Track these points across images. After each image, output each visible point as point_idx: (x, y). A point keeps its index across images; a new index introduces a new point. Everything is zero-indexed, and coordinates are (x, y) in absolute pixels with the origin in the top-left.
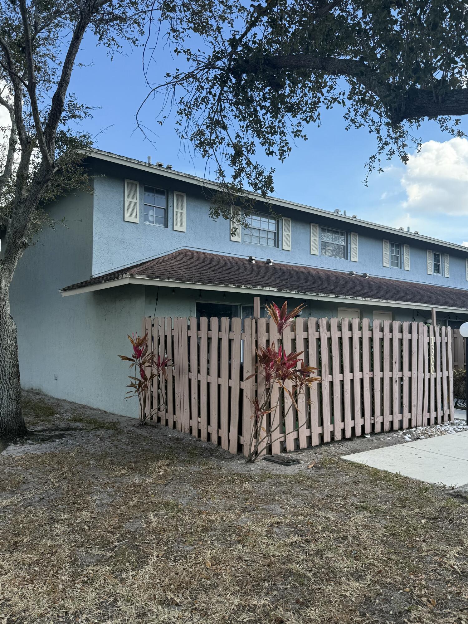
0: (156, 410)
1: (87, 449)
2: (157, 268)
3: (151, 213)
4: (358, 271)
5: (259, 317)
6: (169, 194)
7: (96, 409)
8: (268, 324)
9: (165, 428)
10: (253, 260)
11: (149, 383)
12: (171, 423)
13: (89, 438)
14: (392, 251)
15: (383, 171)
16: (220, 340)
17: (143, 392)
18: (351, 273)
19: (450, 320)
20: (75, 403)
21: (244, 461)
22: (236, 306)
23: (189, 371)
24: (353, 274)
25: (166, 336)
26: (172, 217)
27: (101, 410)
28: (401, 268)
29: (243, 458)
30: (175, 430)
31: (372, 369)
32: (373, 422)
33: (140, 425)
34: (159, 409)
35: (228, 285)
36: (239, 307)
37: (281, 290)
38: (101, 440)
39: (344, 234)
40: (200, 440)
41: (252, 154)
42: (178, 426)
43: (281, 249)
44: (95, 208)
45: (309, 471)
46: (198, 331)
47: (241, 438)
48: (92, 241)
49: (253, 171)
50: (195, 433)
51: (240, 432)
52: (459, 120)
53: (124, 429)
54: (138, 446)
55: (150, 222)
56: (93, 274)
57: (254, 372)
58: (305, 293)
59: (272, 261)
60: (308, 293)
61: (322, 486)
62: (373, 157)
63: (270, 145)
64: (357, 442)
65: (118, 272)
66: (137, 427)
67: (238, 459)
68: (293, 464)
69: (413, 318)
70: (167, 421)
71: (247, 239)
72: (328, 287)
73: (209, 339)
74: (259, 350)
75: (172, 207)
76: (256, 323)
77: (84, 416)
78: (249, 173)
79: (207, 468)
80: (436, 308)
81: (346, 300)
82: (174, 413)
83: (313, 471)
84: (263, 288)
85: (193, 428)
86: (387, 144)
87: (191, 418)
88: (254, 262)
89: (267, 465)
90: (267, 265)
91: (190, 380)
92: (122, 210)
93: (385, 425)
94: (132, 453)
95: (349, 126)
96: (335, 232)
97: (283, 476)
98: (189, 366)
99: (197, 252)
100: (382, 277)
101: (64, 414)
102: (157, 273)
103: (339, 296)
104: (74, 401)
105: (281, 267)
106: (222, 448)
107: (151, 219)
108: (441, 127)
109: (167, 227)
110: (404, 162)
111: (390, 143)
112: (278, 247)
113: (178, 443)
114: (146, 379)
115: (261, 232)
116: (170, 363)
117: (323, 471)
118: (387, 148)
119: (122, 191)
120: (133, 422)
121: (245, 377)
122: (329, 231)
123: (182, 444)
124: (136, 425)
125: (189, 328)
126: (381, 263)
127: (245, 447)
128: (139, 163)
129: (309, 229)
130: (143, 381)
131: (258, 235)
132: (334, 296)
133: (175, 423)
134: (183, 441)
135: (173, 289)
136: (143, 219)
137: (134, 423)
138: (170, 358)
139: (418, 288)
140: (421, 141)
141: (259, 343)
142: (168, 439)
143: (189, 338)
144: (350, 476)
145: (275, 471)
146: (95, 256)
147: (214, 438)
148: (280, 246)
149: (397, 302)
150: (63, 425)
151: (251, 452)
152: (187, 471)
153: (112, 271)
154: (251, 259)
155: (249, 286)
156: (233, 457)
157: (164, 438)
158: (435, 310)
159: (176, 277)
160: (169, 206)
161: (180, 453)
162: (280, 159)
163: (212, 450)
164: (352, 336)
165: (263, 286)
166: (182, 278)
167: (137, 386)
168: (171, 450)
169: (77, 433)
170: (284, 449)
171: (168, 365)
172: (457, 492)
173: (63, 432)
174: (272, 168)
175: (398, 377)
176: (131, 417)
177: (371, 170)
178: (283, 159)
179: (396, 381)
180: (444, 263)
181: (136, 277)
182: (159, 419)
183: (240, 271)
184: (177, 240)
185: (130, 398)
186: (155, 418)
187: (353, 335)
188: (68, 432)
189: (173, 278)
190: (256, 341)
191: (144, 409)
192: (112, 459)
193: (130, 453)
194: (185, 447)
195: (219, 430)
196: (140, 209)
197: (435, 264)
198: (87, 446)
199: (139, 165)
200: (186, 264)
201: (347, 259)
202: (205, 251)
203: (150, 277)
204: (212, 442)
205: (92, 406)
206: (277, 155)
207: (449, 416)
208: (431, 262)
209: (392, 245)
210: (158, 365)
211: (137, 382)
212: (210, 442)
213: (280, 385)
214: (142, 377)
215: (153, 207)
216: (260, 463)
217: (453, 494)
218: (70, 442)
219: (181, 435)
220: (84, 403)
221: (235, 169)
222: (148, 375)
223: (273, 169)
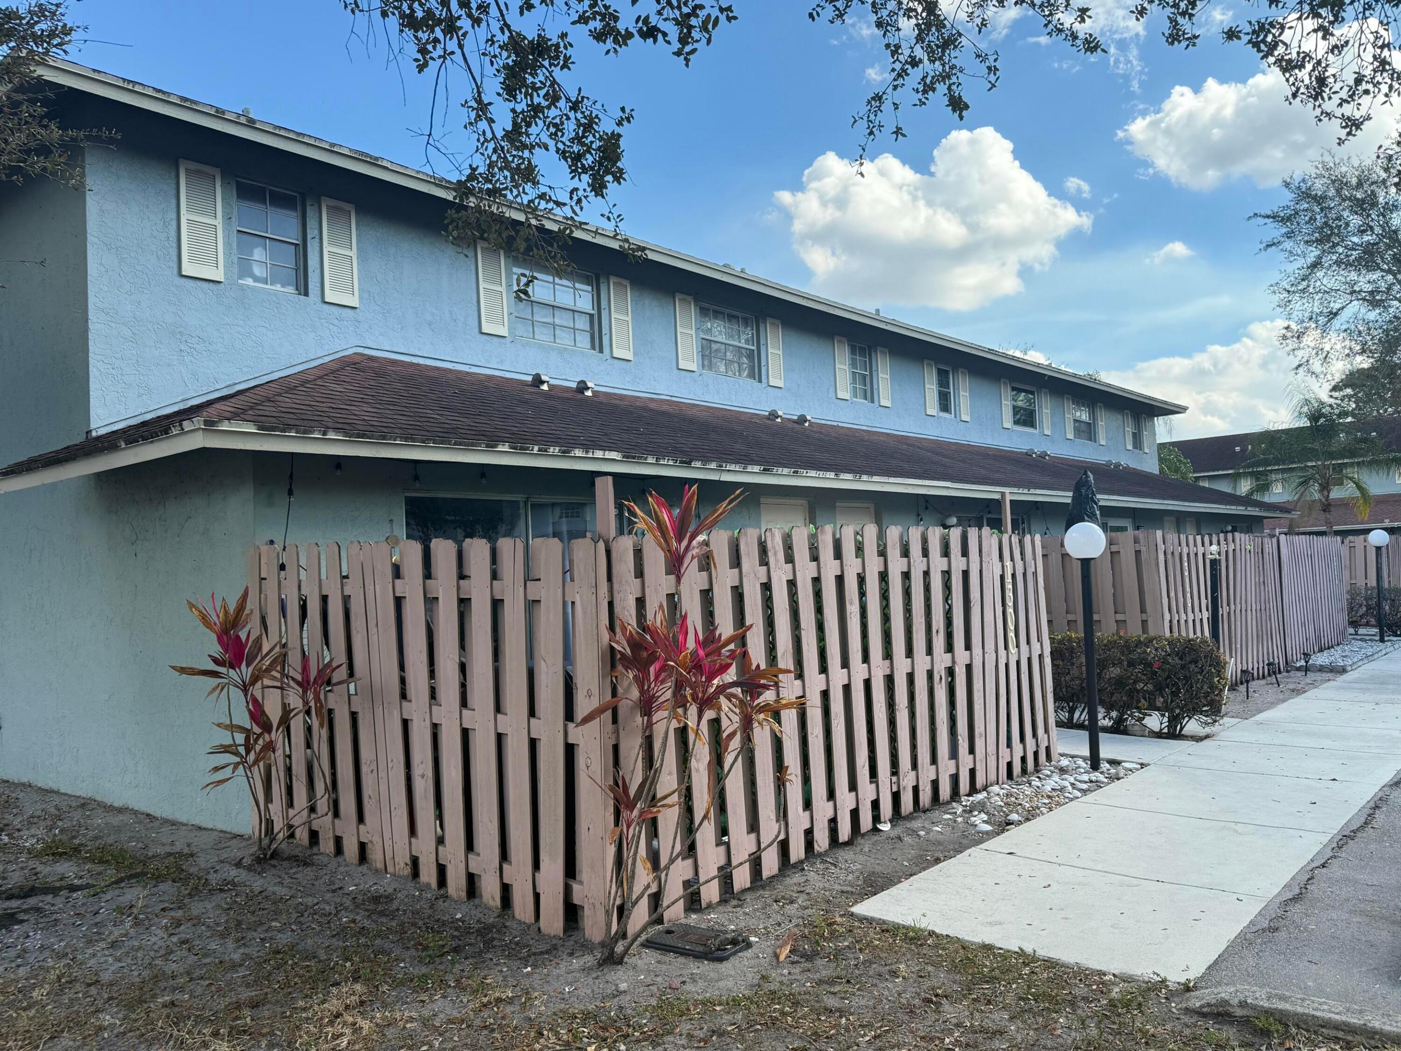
0: (305, 813)
1: (92, 962)
2: (286, 401)
3: (258, 254)
4: (788, 410)
5: (613, 533)
6: (308, 203)
7: (121, 810)
8: (638, 553)
9: (333, 865)
10: (543, 382)
11: (277, 736)
12: (351, 849)
13: (98, 919)
14: (853, 364)
15: (904, 135)
16: (497, 605)
17: (261, 764)
18: (773, 415)
19: (990, 516)
20: (57, 793)
21: (589, 960)
22: (514, 504)
23: (404, 696)
24: (777, 417)
25: (324, 599)
26: (318, 266)
27: (135, 813)
28: (872, 401)
29: (586, 947)
30: (364, 868)
31: (888, 655)
32: (895, 789)
33: (259, 860)
34: (312, 809)
35: (495, 446)
36: (522, 505)
37: (634, 458)
38: (137, 923)
39: (750, 322)
40: (446, 897)
41: (562, 69)
42: (375, 855)
43: (608, 357)
44: (92, 239)
45: (785, 971)
46: (428, 581)
47: (576, 887)
48: (86, 330)
49: (568, 118)
50: (428, 875)
51: (571, 870)
52: (1087, 9)
53: (210, 877)
54: (257, 935)
55: (256, 279)
56: (93, 426)
57: (608, 697)
58: (690, 463)
59: (590, 384)
60: (698, 464)
61: (847, 1030)
62: (878, 98)
63: (616, 41)
64: (866, 849)
65: (167, 417)
66: (249, 869)
67: (571, 954)
68: (735, 953)
69: (919, 515)
70: (338, 841)
71: (522, 330)
72: (738, 446)
73: (464, 603)
74: (619, 635)
75: (317, 240)
76: (608, 552)
77: (84, 835)
78: (557, 121)
79: (485, 1000)
80: (1011, 494)
81: (783, 477)
82: (361, 819)
83: (797, 970)
84: (587, 452)
85: (422, 861)
86: (914, 62)
87: (413, 831)
88: (545, 387)
89: (664, 967)
90: (580, 396)
91: (405, 723)
92: (175, 245)
93: (921, 793)
94: (241, 965)
95: (819, 9)
96: (731, 318)
97: (720, 1004)
98: (403, 681)
99: (394, 362)
100: (835, 424)
101: (25, 833)
102: (286, 416)
103: (768, 470)
104: (55, 787)
105: (613, 402)
106: (517, 916)
107: (257, 270)
108: (1046, 25)
109: (306, 294)
110: (957, 114)
111: (921, 61)
112: (601, 351)
113: (382, 913)
114: (267, 727)
115: (557, 312)
116: (341, 674)
117: (824, 968)
118: (915, 75)
119: (173, 192)
120: (236, 851)
121: (581, 712)
122: (717, 314)
123: (392, 915)
124: (247, 861)
125: (397, 572)
126: (832, 390)
127: (587, 912)
128: (219, 114)
129: (672, 308)
130: (257, 730)
131: (549, 320)
132: (756, 469)
133: (362, 846)
134: (394, 905)
135: (338, 462)
136: (236, 271)
137: (239, 855)
138: (342, 658)
139: (913, 446)
140: (996, 60)
141: (617, 609)
142: (348, 902)
143: (399, 602)
144: (904, 978)
145: (689, 987)
146: (97, 373)
147: (490, 890)
148: (606, 350)
149: (892, 480)
150: (18, 873)
151: (612, 934)
152: (425, 1022)
153: (148, 417)
154: (538, 381)
155: (552, 449)
156: (555, 947)
157: (338, 900)
158: (1008, 498)
159: (346, 427)
160: (309, 237)
161: (392, 952)
162: (678, 53)
163: (489, 928)
164: (842, 571)
165: (586, 448)
166: (361, 428)
167: (242, 750)
168: (362, 940)
169: (59, 901)
170: (693, 901)
171: (334, 681)
172: (1215, 1005)
173: (14, 904)
174: (623, 109)
175: (943, 667)
176: (229, 829)
177: (871, 133)
178: (688, 54)
179: (941, 679)
180: (959, 389)
181: (225, 426)
182: (314, 836)
183: (519, 409)
184: (334, 329)
185: (220, 788)
186: (302, 835)
187: (845, 568)
188: (32, 901)
189: (336, 430)
190: (611, 604)
191: (267, 808)
192: (178, 996)
193: (234, 966)
194: (402, 924)
195: (505, 866)
196: (227, 244)
197: (940, 393)
198: (90, 951)
199: (220, 121)
200: (369, 392)
201: (760, 381)
202: (415, 360)
203: (266, 428)
204: (484, 900)
205: (109, 801)
206: (669, 42)
207: (1048, 749)
208: (932, 390)
209: (853, 351)
210: (304, 685)
211: (240, 738)
212: (477, 901)
213: (679, 722)
214: (253, 717)
215: (262, 240)
216: (640, 963)
217: (1205, 1010)
218: (37, 939)
219: (386, 885)
220: (84, 790)
221: (513, 111)
222: (274, 713)
223: (627, 111)
